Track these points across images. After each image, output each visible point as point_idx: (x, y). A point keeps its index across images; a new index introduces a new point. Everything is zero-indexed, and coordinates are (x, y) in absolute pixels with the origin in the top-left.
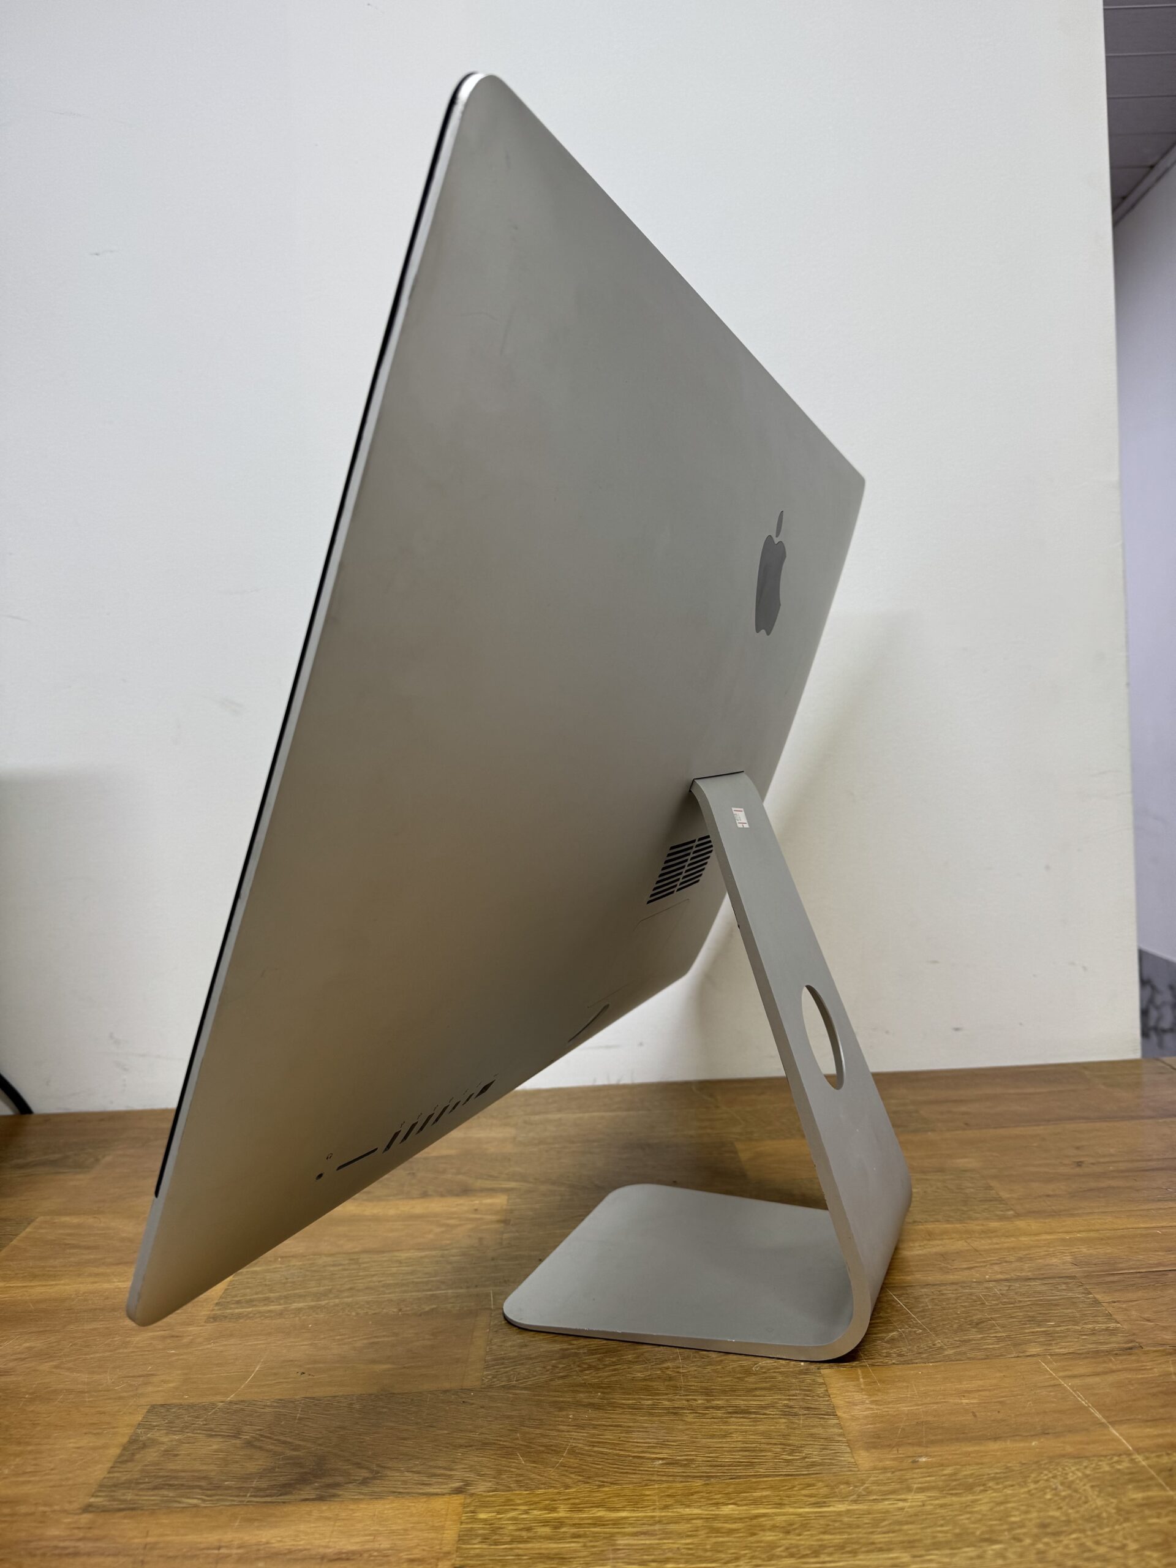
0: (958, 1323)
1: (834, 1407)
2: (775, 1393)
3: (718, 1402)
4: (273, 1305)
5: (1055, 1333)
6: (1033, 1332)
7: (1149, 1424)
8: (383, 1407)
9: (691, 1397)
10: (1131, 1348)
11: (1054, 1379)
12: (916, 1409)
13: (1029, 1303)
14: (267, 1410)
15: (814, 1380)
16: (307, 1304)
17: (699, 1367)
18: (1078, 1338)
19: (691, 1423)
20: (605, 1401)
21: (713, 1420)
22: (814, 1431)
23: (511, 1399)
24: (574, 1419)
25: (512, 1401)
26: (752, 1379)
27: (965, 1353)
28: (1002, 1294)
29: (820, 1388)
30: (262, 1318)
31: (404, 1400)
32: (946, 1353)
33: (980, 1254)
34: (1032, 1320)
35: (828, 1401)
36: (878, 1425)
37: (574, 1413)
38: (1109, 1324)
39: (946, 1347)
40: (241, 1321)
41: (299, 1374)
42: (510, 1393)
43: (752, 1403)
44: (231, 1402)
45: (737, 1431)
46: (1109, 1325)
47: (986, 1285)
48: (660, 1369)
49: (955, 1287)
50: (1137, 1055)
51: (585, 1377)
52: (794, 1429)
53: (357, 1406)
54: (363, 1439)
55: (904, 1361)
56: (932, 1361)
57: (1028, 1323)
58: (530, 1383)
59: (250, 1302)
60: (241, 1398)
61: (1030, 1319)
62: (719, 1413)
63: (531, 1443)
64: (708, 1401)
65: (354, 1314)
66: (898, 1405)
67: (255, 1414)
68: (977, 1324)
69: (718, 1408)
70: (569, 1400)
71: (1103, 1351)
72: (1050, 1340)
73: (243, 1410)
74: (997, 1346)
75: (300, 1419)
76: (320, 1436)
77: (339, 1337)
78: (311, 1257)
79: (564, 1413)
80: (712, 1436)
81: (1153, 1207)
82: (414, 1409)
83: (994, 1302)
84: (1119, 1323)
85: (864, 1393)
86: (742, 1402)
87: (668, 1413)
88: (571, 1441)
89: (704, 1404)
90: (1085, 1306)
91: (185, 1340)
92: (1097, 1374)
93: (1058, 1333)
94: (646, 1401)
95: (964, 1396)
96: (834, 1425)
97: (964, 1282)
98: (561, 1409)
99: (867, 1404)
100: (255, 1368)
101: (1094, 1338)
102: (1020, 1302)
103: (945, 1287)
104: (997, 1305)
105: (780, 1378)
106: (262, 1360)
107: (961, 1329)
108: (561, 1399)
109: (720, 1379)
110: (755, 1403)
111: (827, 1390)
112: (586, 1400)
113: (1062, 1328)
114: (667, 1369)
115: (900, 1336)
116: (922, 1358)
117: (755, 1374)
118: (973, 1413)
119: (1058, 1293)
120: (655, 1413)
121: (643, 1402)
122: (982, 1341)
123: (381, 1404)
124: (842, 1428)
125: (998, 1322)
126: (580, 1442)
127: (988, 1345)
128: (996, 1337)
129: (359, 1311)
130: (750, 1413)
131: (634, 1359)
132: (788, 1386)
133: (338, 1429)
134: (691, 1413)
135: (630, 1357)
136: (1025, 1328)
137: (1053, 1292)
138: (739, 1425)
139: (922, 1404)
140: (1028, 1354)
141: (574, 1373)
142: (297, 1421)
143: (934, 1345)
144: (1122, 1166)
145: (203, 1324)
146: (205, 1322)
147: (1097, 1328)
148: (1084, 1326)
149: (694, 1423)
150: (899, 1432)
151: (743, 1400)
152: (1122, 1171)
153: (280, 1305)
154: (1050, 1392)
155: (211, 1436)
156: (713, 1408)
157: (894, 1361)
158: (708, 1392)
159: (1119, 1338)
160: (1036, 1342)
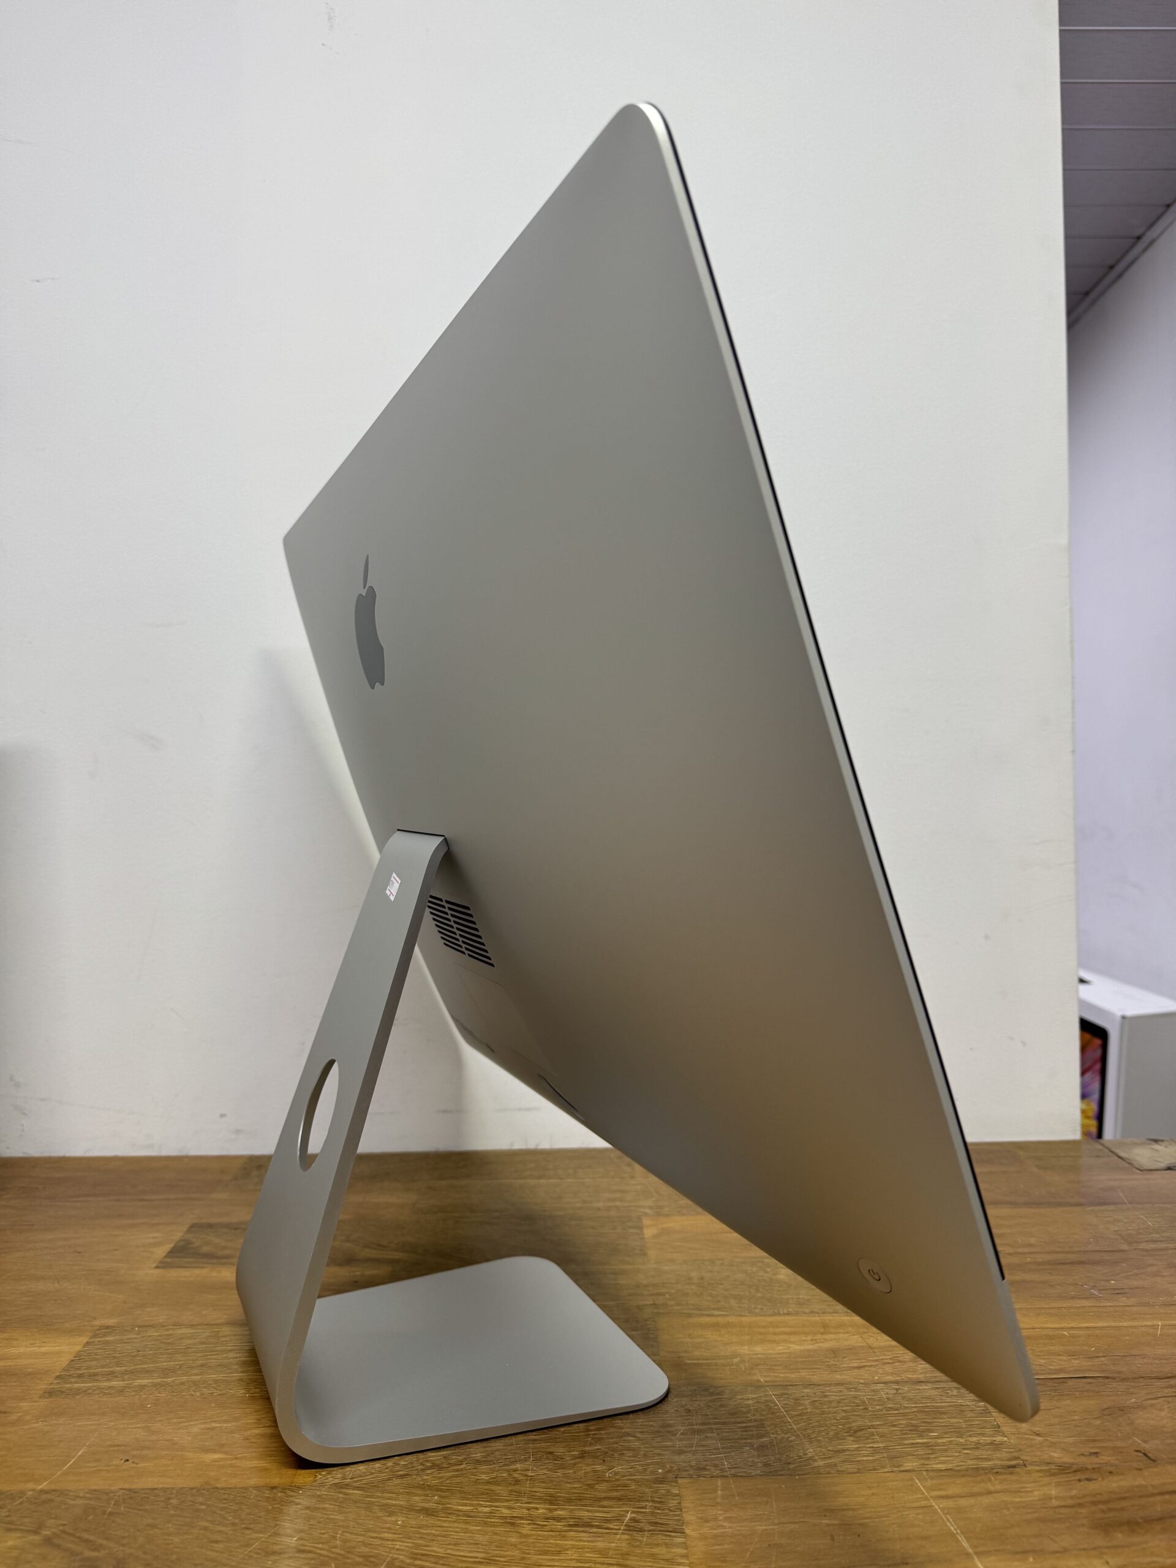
0: (836, 1430)
1: (683, 1523)
2: (623, 1504)
3: (561, 1513)
4: (115, 1381)
5: (935, 1446)
6: (913, 1444)
7: (1018, 1556)
8: (202, 1504)
9: (532, 1505)
10: (1014, 1467)
11: (926, 1499)
12: (771, 1529)
13: (915, 1410)
14: (79, 1502)
15: (668, 1491)
16: (150, 1381)
17: (550, 1470)
18: (960, 1452)
19: (527, 1536)
20: (440, 1506)
21: (550, 1533)
22: (655, 1550)
23: (341, 1500)
24: (402, 1526)
25: (341, 1502)
26: (603, 1486)
27: (835, 1465)
28: (888, 1398)
29: (674, 1500)
30: (101, 1395)
31: (226, 1496)
32: (816, 1464)
33: (874, 1352)
34: (914, 1429)
35: (678, 1515)
36: (726, 1546)
37: (404, 1519)
38: (994, 1437)
39: (816, 1458)
40: (78, 1397)
41: (123, 1461)
42: (341, 1493)
43: (597, 1514)
44: (41, 1491)
45: (573, 1546)
46: (995, 1439)
47: (873, 1387)
48: (508, 1471)
49: (840, 1388)
50: (1077, 1136)
51: (425, 1477)
52: (638, 1546)
53: (174, 1502)
54: (172, 1540)
55: (771, 1472)
56: (799, 1473)
57: (909, 1432)
58: (365, 1482)
59: (93, 1376)
60: (53, 1487)
61: (913, 1428)
62: (559, 1525)
63: (349, 1552)
64: (550, 1510)
65: (198, 1394)
66: (753, 1524)
67: (63, 1507)
68: (856, 1432)
69: (558, 1519)
70: (402, 1503)
71: (983, 1469)
72: (929, 1454)
73: (52, 1501)
74: (871, 1458)
75: (111, 1514)
76: (127, 1534)
77: (175, 1420)
78: (171, 1327)
79: (393, 1519)
80: (546, 1553)
81: (1064, 1305)
82: (234, 1507)
83: (878, 1407)
84: (1006, 1436)
85: (719, 1508)
86: (587, 1514)
87: (505, 1523)
88: (393, 1551)
89: (545, 1514)
90: (973, 1415)
91: (14, 1417)
92: (972, 1495)
93: (939, 1446)
94: (483, 1508)
95: (825, 1516)
96: (680, 1543)
97: (850, 1383)
98: (391, 1514)
99: (720, 1520)
100: (77, 1452)
101: (977, 1453)
102: (906, 1408)
103: (828, 1388)
104: (882, 1410)
105: (633, 1487)
106: (88, 1444)
107: (837, 1436)
108: (394, 1502)
109: (568, 1485)
110: (600, 1515)
111: (680, 1503)
112: (420, 1504)
113: (944, 1440)
114: (516, 1471)
115: (771, 1442)
116: (789, 1469)
117: (608, 1481)
118: (832, 1536)
119: (948, 1400)
120: (491, 1522)
121: (480, 1509)
122: (855, 1452)
123: (201, 1499)
124: (687, 1549)
125: (878, 1430)
126: (404, 1553)
127: (862, 1456)
128: (873, 1447)
129: (206, 1391)
130: (592, 1526)
131: (483, 1458)
132: (639, 1497)
133: (148, 1528)
134: (529, 1524)
135: (478, 1456)
136: (905, 1438)
137: (943, 1398)
138: (577, 1541)
139: (779, 1524)
140: (902, 1469)
141: (415, 1472)
142: (106, 1516)
143: (805, 1454)
144: (1040, 1258)
145: (36, 1399)
146: (40, 1397)
147: (982, 1441)
148: (968, 1438)
149: (530, 1535)
150: (748, 1555)
151: (588, 1511)
152: (1039, 1264)
153: (123, 1380)
154: (918, 1514)
155: (9, 1530)
156: (553, 1518)
157: (758, 1472)
158: (552, 1500)
159: (1003, 1454)
160: (913, 1455)
